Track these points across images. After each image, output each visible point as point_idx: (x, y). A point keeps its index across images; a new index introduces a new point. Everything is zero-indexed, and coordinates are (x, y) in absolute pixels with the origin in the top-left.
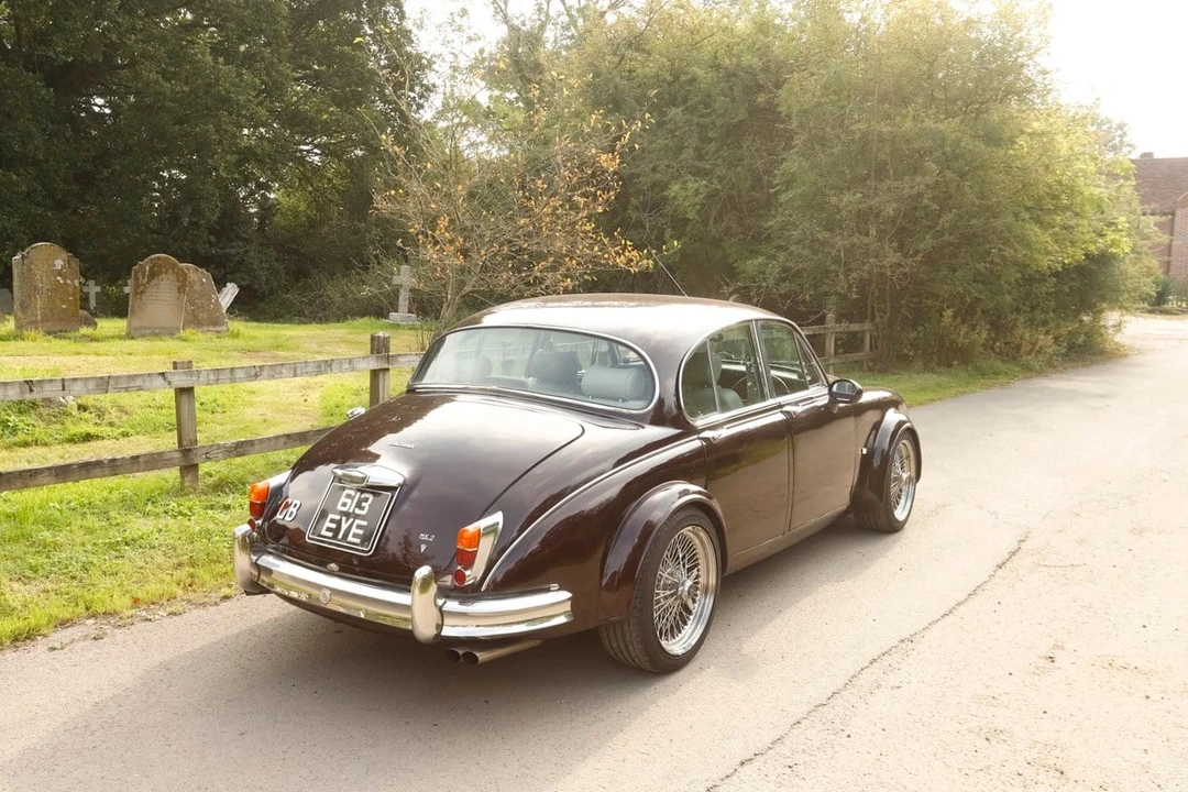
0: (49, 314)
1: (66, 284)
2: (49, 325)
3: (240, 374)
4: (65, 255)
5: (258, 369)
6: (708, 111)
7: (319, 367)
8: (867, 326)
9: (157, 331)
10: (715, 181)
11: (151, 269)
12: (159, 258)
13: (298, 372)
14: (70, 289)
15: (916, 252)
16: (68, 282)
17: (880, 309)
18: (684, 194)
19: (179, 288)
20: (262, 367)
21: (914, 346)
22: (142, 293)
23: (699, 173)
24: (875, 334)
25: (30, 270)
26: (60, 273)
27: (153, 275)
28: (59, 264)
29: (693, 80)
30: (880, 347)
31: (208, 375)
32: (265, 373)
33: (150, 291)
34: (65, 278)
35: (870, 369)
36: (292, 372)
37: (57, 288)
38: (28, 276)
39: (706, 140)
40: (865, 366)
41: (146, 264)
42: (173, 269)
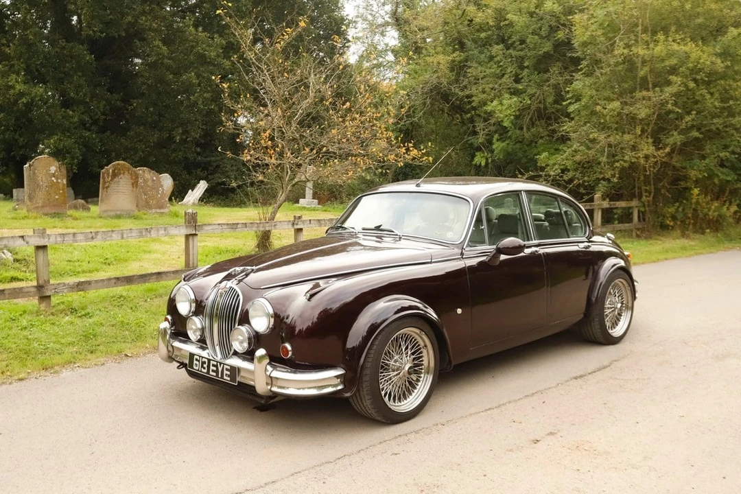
0: (47, 202)
1: (58, 182)
2: (47, 210)
3: (80, 237)
4: (57, 164)
5: (94, 234)
6: (523, 46)
7: (141, 232)
8: (634, 203)
9: (119, 213)
10: (526, 98)
11: (113, 171)
12: (118, 164)
13: (125, 236)
14: (61, 186)
15: (666, 146)
16: (59, 181)
17: (646, 191)
18: (499, 108)
19: (133, 184)
20: (97, 233)
21: (674, 218)
22: (107, 187)
23: (515, 93)
24: (642, 209)
25: (34, 173)
26: (53, 175)
27: (115, 175)
28: (53, 169)
29: (511, 25)
30: (647, 219)
31: (56, 237)
32: (99, 237)
33: (113, 186)
34: (57, 179)
35: (638, 236)
36: (120, 236)
37: (52, 185)
38: (33, 177)
39: (522, 68)
40: (634, 234)
41: (110, 168)
42: (128, 171)
